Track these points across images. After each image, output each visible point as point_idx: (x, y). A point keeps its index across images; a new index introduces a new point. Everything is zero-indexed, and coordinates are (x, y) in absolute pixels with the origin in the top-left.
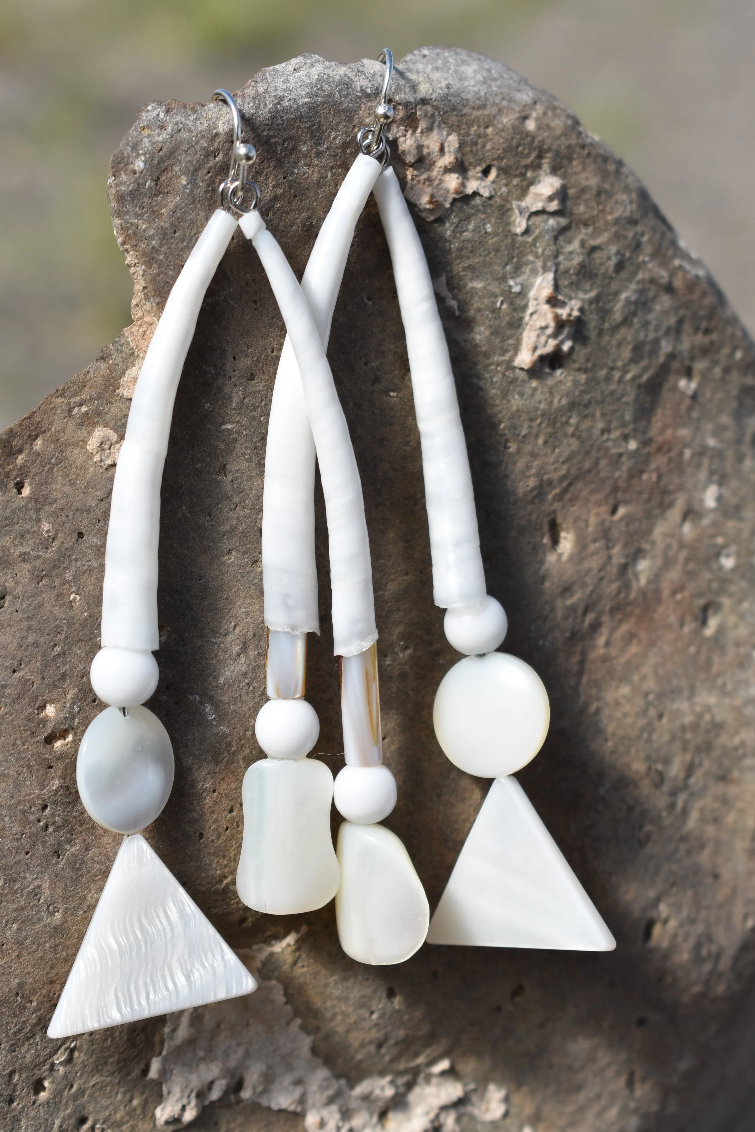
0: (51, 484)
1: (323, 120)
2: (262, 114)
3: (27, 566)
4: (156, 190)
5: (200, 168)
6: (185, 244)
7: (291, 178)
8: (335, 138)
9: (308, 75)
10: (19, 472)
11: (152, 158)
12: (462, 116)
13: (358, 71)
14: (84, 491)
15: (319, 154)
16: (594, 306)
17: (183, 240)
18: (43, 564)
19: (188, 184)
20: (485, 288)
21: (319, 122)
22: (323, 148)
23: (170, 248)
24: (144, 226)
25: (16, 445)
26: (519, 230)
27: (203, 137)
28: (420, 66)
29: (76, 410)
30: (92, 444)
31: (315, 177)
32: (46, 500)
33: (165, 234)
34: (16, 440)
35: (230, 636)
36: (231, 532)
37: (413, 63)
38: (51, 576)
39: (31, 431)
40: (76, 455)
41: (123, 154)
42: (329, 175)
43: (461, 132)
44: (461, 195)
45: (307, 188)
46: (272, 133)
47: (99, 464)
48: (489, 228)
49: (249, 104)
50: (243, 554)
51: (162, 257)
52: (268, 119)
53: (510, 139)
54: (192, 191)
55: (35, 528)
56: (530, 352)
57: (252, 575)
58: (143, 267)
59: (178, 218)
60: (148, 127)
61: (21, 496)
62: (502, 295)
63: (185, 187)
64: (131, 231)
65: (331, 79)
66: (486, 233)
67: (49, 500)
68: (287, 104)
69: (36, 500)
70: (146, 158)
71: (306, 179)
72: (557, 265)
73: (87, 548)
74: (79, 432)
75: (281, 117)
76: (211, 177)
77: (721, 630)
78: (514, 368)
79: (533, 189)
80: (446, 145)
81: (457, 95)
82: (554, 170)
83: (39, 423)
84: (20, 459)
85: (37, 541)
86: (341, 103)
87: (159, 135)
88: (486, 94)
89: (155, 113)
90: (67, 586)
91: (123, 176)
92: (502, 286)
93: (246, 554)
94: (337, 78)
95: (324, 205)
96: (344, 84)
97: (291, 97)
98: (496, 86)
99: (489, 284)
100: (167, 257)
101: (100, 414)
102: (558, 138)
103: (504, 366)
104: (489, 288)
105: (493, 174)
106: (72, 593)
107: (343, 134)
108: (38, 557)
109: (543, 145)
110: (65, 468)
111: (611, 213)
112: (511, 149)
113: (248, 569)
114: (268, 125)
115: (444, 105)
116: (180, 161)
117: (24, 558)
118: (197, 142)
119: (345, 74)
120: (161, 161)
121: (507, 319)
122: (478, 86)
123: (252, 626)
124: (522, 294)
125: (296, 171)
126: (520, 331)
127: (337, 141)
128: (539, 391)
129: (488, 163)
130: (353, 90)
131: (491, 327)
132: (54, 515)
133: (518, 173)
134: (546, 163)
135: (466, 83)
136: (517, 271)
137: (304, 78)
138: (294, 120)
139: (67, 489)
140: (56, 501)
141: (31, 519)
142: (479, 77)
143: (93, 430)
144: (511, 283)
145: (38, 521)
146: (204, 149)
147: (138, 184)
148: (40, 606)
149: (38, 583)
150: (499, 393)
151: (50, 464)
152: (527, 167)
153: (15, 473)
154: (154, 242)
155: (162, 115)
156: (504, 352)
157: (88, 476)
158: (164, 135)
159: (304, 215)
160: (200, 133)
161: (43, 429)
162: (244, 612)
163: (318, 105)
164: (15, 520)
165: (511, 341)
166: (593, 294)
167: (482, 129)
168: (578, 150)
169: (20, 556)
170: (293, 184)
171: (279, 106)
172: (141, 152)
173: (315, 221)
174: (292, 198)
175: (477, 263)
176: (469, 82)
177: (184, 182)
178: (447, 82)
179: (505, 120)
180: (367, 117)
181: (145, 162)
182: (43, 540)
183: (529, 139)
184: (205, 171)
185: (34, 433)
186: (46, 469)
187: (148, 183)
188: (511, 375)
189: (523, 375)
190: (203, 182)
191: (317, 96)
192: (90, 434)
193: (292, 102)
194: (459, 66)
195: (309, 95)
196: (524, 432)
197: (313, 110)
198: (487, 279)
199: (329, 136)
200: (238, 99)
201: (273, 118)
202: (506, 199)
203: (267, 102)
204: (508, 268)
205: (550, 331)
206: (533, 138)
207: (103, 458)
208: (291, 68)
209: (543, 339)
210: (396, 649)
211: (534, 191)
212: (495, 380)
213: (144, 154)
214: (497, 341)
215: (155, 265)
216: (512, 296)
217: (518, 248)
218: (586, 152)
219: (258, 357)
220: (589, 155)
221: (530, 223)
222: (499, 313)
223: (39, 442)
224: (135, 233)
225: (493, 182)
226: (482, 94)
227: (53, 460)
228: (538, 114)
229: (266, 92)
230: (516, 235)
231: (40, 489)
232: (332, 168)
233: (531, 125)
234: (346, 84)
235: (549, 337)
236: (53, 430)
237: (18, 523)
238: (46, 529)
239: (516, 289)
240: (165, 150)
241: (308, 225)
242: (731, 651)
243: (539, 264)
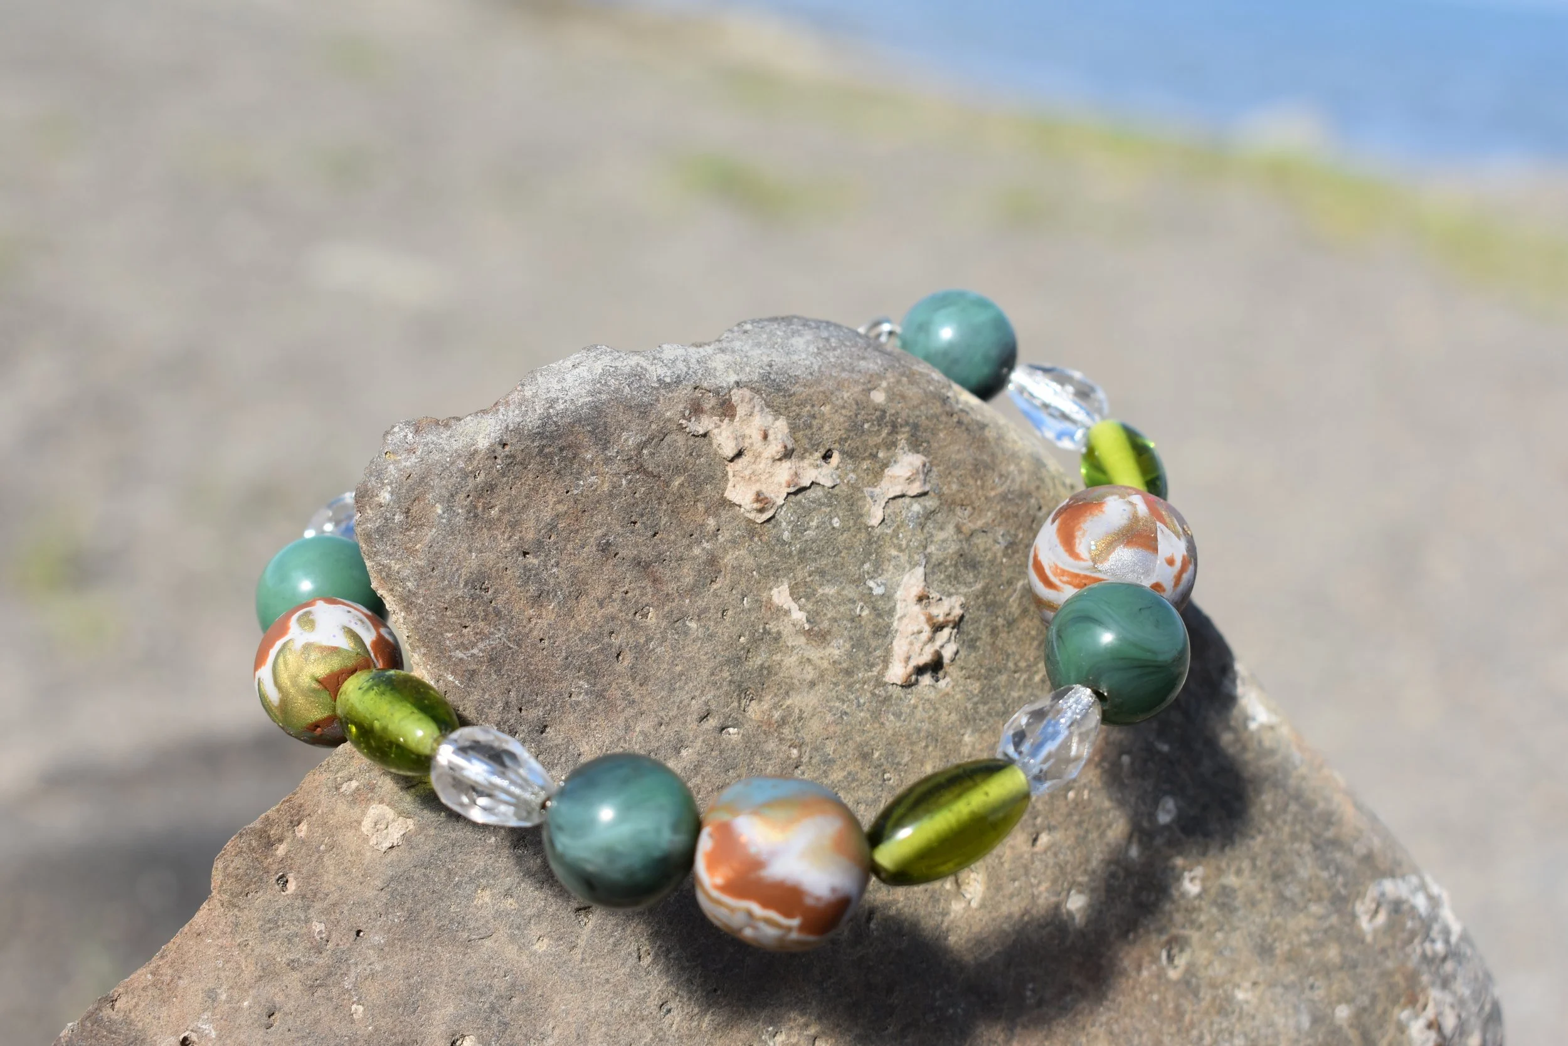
0: (322, 875)
1: (609, 420)
2: (531, 422)
3: (296, 975)
4: (407, 523)
5: (457, 493)
6: (446, 582)
7: (575, 492)
8: (626, 440)
9: (590, 370)
10: (281, 866)
11: (401, 485)
12: (790, 396)
13: (654, 359)
14: (361, 880)
15: (608, 461)
16: (981, 600)
17: (443, 579)
18: (315, 971)
19: (444, 513)
20: (839, 593)
21: (605, 423)
22: (611, 453)
23: (429, 589)
24: (398, 566)
25: (275, 834)
26: (874, 521)
27: (459, 456)
28: (737, 344)
29: (345, 786)
30: (366, 826)
31: (606, 487)
32: (315, 895)
33: (422, 574)
34: (275, 828)
35: (550, 1040)
36: (539, 916)
37: (729, 342)
38: (327, 986)
39: (292, 816)
40: (348, 839)
41: (366, 485)
42: (624, 482)
43: (791, 414)
44: (797, 488)
45: (598, 501)
46: (544, 442)
47: (376, 847)
48: (836, 523)
49: (514, 411)
50: (557, 940)
51: (420, 601)
52: (538, 427)
53: (853, 417)
54: (449, 520)
55: (305, 930)
56: (903, 664)
57: (571, 965)
58: (403, 614)
59: (436, 553)
60: (394, 453)
61: (287, 892)
62: (861, 599)
63: (440, 517)
64: (384, 574)
65: (618, 372)
66: (834, 528)
67: (319, 895)
68: (562, 407)
69: (304, 897)
70: (392, 487)
71: (595, 490)
72: (928, 557)
73: (368, 948)
74: (352, 811)
75: (555, 423)
76: (472, 502)
77: (1191, 970)
78: (885, 684)
79: (888, 472)
80: (771, 432)
81: (782, 372)
82: (915, 445)
83: (301, 806)
84: (281, 850)
85: (309, 945)
86: (633, 398)
87: (406, 460)
88: (820, 367)
89: (403, 434)
90: (347, 996)
91: (369, 511)
92: (860, 589)
93: (561, 939)
94: (627, 370)
95: (621, 518)
96: (635, 375)
97: (567, 398)
98: (834, 356)
99: (843, 588)
100: (426, 600)
101: (374, 789)
102: (915, 407)
103: (872, 683)
104: (845, 592)
105: (836, 458)
106: (353, 1003)
107: (637, 434)
108: (309, 964)
109: (897, 419)
110: (337, 855)
111: (993, 489)
112: (855, 427)
113: (565, 957)
114: (539, 433)
115: (767, 386)
116: (433, 487)
117: (292, 965)
118: (452, 463)
119: (638, 364)
120: (411, 489)
121: (870, 627)
122: (811, 359)
123: (574, 1026)
124: (888, 597)
125: (581, 483)
126: (889, 640)
127: (630, 443)
128: (920, 708)
129: (828, 447)
130: (647, 380)
131: (851, 638)
132: (325, 912)
133: (867, 454)
134: (902, 438)
135: (795, 358)
136: (878, 569)
137: (585, 374)
138: (572, 424)
139: (340, 881)
140: (327, 895)
141: (298, 920)
142: (813, 349)
143: (367, 808)
144: (871, 584)
145: (307, 921)
146: (461, 470)
147: (386, 519)
148: (317, 1021)
149: (313, 994)
150: (868, 715)
151: (318, 851)
152: (878, 447)
153: (275, 867)
154: (409, 584)
155: (410, 436)
156: (871, 666)
157: (366, 862)
158: (414, 459)
159: (599, 532)
160: (456, 452)
161: (307, 812)
162: (563, 1011)
163: (603, 404)
164: (280, 923)
165: (878, 653)
166: (978, 586)
167: (816, 408)
168: (944, 418)
169: (288, 965)
170: (580, 498)
171: (551, 411)
172: (386, 481)
173: (612, 538)
174: (580, 514)
175: (826, 565)
176: (800, 356)
177: (440, 511)
178: (770, 359)
179: (846, 395)
180: (667, 410)
181: (392, 493)
182: (314, 943)
183: (878, 413)
184: (462, 496)
185: (296, 818)
186: (314, 859)
187: (397, 517)
188: (883, 693)
189: (897, 692)
190: (462, 508)
191: (600, 393)
192: (364, 813)
193: (568, 402)
194: (788, 338)
195: (591, 393)
196: (906, 759)
197: (597, 409)
198: (841, 583)
199: (619, 436)
200: (500, 407)
201: (544, 425)
202: (855, 488)
203: (537, 407)
204: (867, 566)
205: (925, 636)
206: (884, 412)
207: (380, 840)
208: (569, 364)
209: (917, 647)
210: (763, 1037)
211: (890, 473)
212: (862, 701)
213: (390, 484)
214: (861, 654)
215: (415, 611)
216: (873, 599)
217: (876, 542)
218: (955, 419)
219: (552, 705)
220: (960, 423)
221: (888, 511)
222: (860, 621)
223: (303, 827)
224: (388, 576)
225: (837, 468)
226: (816, 367)
227: (322, 848)
228: (889, 384)
229: (535, 395)
230: (873, 527)
231: (308, 883)
232: (626, 474)
233: (879, 397)
234: (637, 375)
235: (925, 644)
236: (320, 812)
237: (283, 926)
238: (317, 930)
239: (878, 591)
240: (414, 476)
241: (605, 544)
242: (1206, 995)
243: (904, 558)
